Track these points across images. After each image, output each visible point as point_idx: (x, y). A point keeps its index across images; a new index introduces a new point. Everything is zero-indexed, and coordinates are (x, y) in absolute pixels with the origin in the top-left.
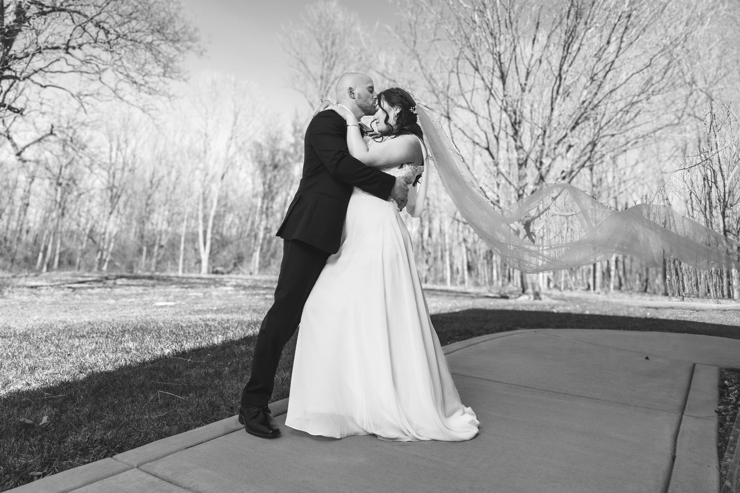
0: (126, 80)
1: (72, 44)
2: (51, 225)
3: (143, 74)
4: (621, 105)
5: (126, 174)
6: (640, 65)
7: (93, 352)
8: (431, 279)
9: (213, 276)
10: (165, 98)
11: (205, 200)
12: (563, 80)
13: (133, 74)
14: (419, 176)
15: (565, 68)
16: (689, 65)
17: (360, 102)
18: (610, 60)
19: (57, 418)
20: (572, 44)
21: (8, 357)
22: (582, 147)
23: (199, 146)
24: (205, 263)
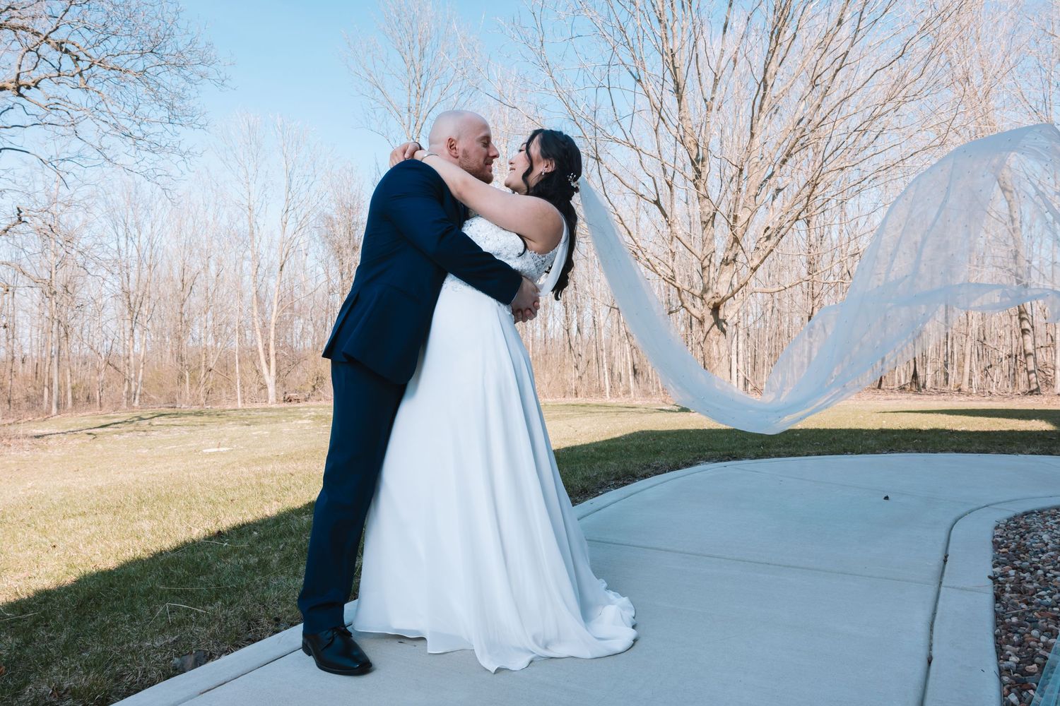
0: (115, 132)
1: (23, 80)
3: (139, 121)
5: (145, 272)
6: (886, 57)
8: (583, 390)
9: (286, 405)
11: (261, 302)
12: (769, 88)
17: (465, 164)
18: (841, 51)
20: (784, 28)
22: (796, 189)
23: (243, 225)
24: (271, 390)
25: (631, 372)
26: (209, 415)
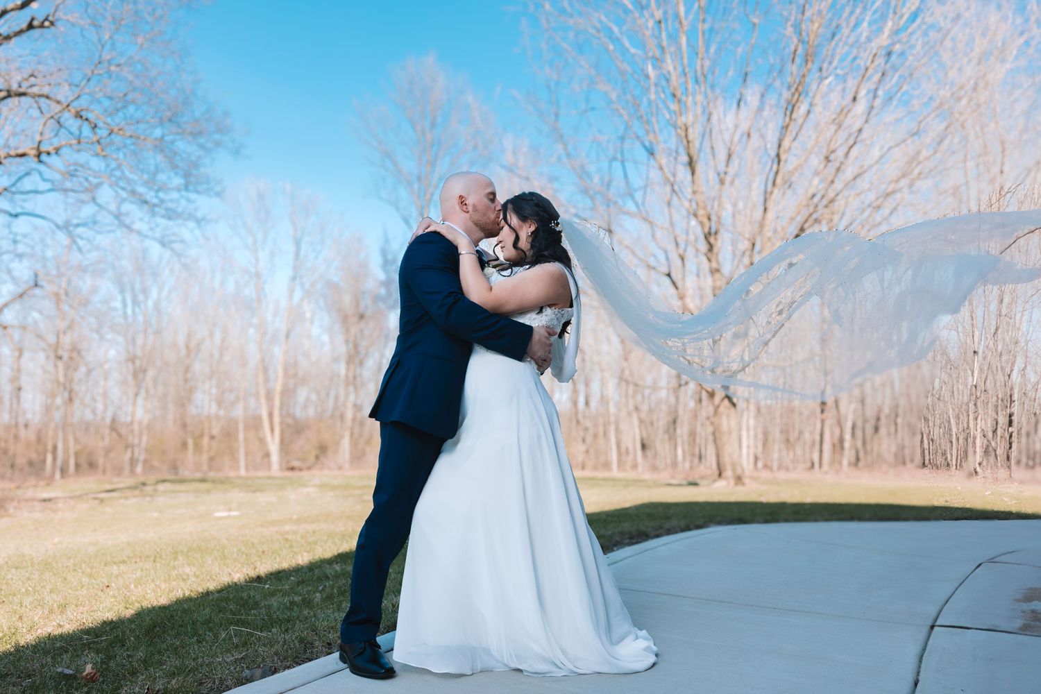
0: (132, 199)
1: (45, 147)
2: (57, 416)
3: (156, 188)
4: (871, 197)
5: (151, 338)
6: (902, 133)
7: (138, 582)
8: (590, 463)
9: (289, 474)
10: (191, 224)
11: (265, 370)
12: (782, 164)
13: (141, 189)
14: (567, 323)
15: (786, 143)
16: (978, 128)
17: (476, 217)
18: (856, 127)
19: (104, 666)
20: (798, 104)
21: (27, 593)
23: (249, 292)
24: (275, 458)
25: (639, 446)
26: (214, 481)
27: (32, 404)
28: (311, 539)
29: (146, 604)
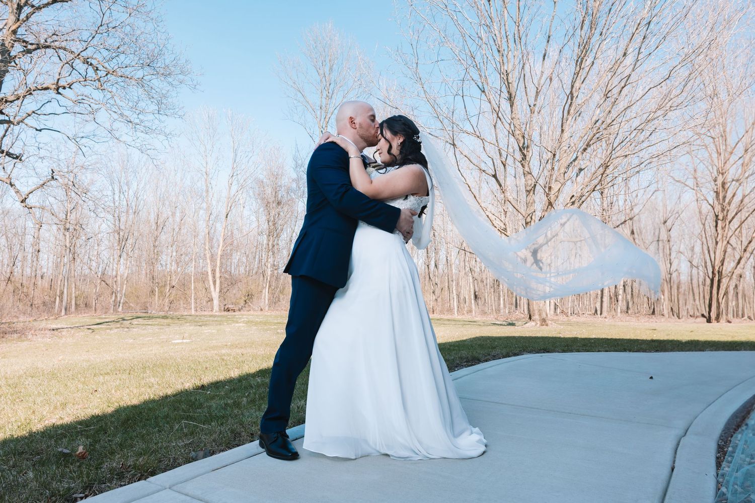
0: (121, 119)
1: (61, 83)
2: (64, 270)
3: (138, 112)
4: (636, 123)
5: (131, 217)
6: (658, 79)
7: (117, 388)
8: (438, 309)
9: (226, 313)
10: (162, 137)
11: (211, 240)
12: (574, 99)
13: (127, 113)
14: (424, 207)
15: (577, 85)
16: (712, 76)
17: (361, 133)
18: (627, 73)
19: (92, 448)
20: (585, 58)
21: (39, 394)
22: (593, 169)
23: (201, 185)
24: (216, 302)
25: (473, 297)
26: (172, 318)
27: (47, 262)
28: (240, 359)
29: (122, 404)
